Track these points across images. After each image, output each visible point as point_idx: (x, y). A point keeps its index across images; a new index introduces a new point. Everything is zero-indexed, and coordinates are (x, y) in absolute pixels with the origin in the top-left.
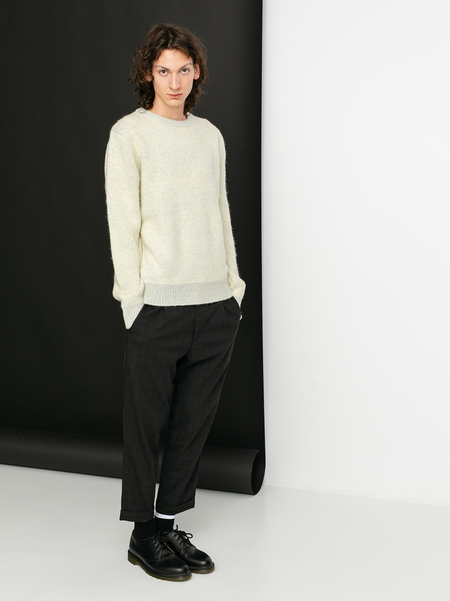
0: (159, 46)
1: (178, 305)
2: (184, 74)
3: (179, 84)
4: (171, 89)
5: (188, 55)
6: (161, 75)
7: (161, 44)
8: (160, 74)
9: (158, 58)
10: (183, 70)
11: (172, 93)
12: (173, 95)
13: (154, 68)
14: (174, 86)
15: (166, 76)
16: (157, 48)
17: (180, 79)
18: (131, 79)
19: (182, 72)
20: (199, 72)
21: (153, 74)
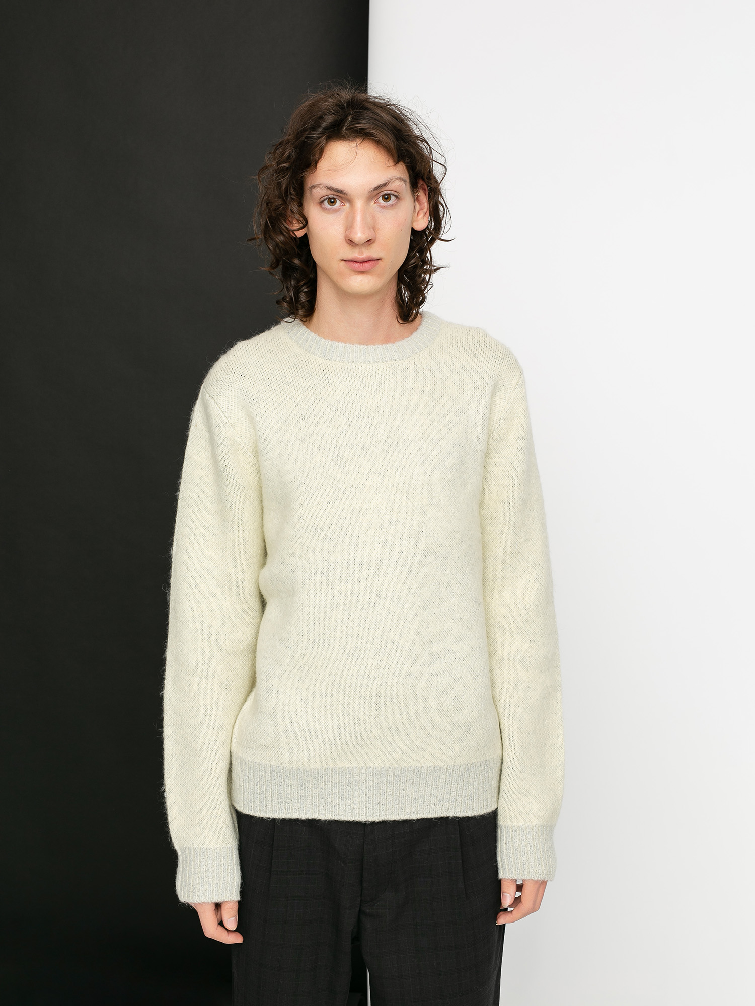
0: (320, 130)
1: (310, 817)
2: (384, 207)
3: (372, 230)
4: (351, 243)
5: (396, 156)
6: (325, 209)
7: (324, 124)
8: (321, 207)
9: (316, 166)
10: (383, 196)
11: (356, 254)
12: (356, 262)
13: (307, 193)
14: (359, 235)
15: (336, 211)
16: (315, 134)
17: (374, 218)
18: (255, 239)
19: (380, 200)
20: (428, 213)
21: (306, 212)
